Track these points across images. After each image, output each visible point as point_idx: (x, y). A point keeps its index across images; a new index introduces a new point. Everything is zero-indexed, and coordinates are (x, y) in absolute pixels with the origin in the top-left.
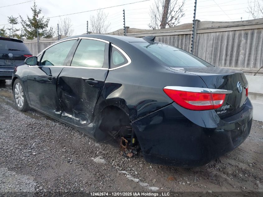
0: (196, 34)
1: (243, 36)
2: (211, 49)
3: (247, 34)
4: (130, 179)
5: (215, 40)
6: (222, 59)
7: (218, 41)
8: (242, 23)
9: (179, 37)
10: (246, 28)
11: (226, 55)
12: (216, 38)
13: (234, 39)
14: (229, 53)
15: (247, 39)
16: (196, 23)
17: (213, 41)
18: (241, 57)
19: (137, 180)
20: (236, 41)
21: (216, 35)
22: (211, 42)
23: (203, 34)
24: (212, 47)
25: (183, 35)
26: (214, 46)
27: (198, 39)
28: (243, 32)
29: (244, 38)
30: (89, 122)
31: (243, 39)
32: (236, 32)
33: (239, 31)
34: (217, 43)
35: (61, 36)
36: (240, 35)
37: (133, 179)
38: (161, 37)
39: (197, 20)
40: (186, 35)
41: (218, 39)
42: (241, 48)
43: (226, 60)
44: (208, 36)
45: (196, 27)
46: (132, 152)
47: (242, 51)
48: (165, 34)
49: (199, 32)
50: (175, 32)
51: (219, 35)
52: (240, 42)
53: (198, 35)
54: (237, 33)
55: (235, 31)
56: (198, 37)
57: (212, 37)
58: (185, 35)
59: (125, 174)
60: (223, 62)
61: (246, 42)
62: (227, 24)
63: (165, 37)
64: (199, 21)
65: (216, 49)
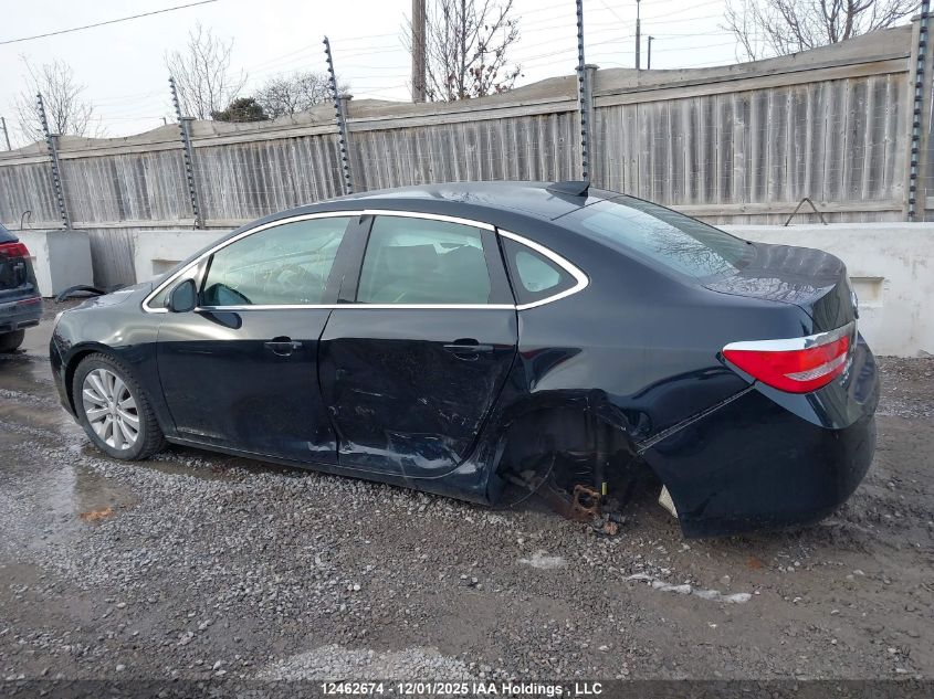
0: (591, 110)
1: (735, 109)
2: (645, 153)
3: (745, 106)
4: (665, 589)
5: (656, 127)
6: (683, 183)
7: (664, 129)
8: (728, 73)
9: (536, 123)
10: (743, 86)
11: (694, 169)
12: (656, 121)
13: (709, 122)
14: (701, 164)
15: (747, 121)
16: (589, 77)
17: (649, 128)
18: (738, 172)
19: (686, 588)
20: (718, 125)
21: (656, 111)
22: (644, 132)
23: (613, 109)
24: (649, 150)
25: (549, 114)
26: (653, 143)
27: (599, 125)
28: (734, 100)
29: (739, 116)
30: (458, 460)
31: (735, 118)
32: (714, 98)
33: (722, 97)
34: (662, 134)
35: (62, 140)
36: (727, 109)
37: (675, 588)
38: (475, 127)
39: (589, 67)
40: (559, 114)
41: (663, 122)
42: (734, 146)
43: (694, 185)
44: (631, 114)
45: (590, 90)
46: (611, 520)
47: (738, 156)
48: (488, 116)
49: (600, 102)
50: (522, 106)
51: (664, 111)
52: (728, 128)
53: (599, 111)
54: (718, 104)
55: (711, 95)
56: (599, 119)
57: (645, 119)
58: (555, 116)
59: (645, 581)
60: (687, 189)
61: (747, 128)
62: (686, 78)
63: (488, 126)
64: (595, 68)
65: (661, 152)
